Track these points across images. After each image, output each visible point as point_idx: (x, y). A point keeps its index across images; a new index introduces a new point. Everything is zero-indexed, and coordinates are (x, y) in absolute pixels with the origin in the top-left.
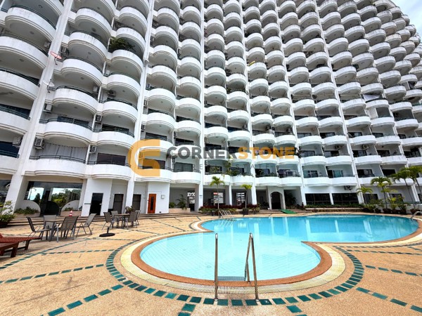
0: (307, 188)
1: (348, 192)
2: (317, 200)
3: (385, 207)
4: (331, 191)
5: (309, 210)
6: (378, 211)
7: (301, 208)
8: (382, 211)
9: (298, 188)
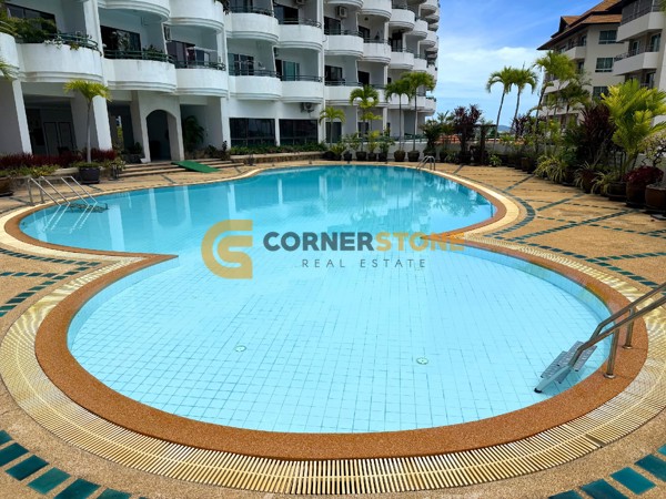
0: (233, 101)
1: (305, 116)
2: (252, 136)
3: (359, 150)
4: (279, 114)
5: (238, 161)
6: (348, 158)
7: (221, 155)
8: (354, 156)
9: (215, 101)
